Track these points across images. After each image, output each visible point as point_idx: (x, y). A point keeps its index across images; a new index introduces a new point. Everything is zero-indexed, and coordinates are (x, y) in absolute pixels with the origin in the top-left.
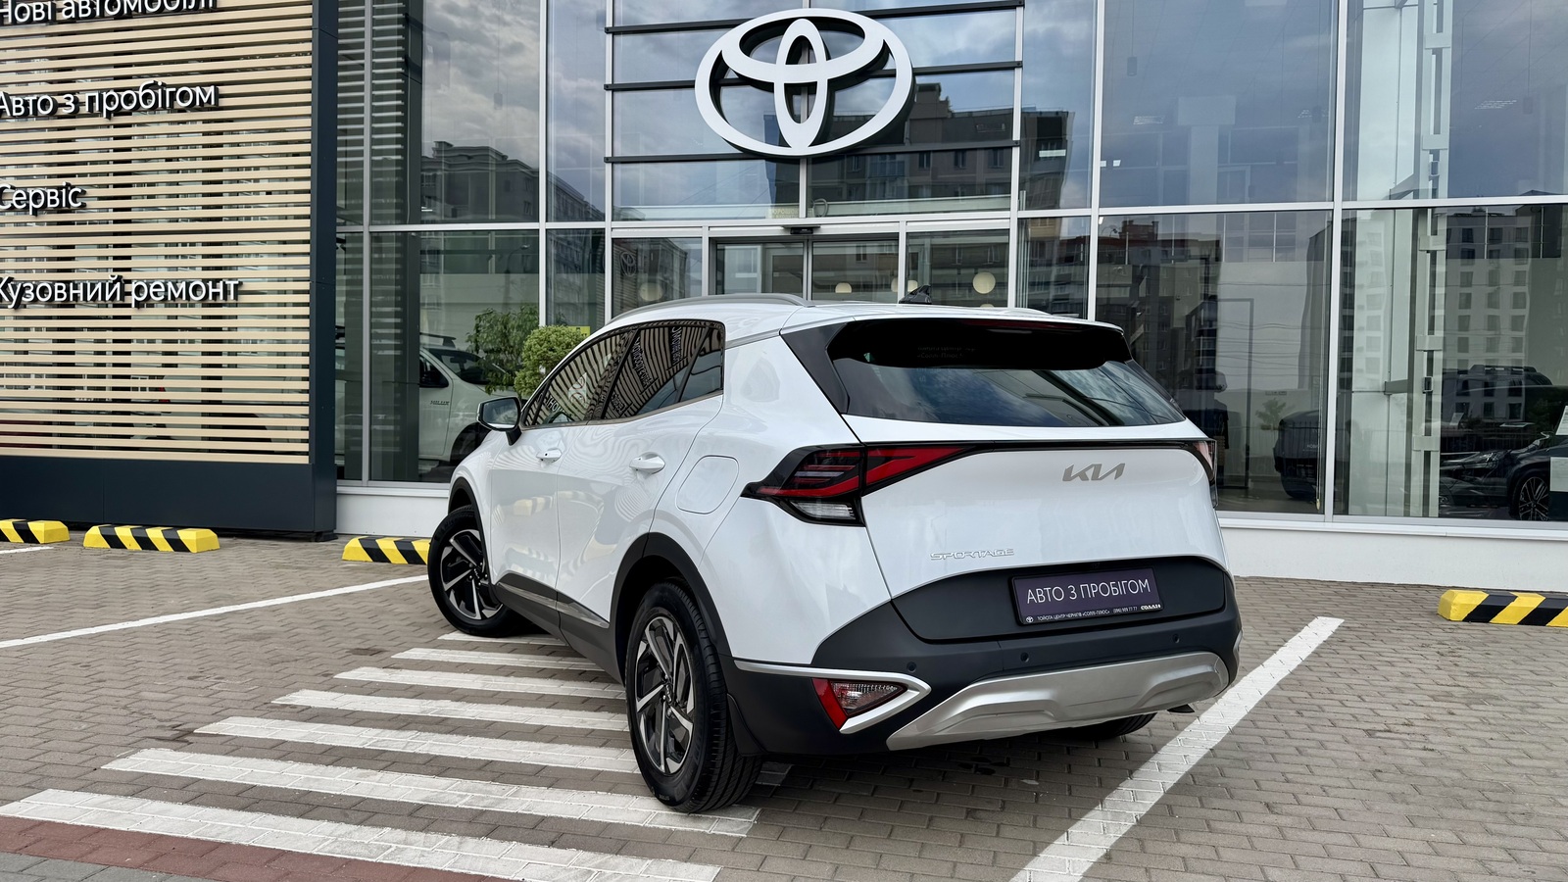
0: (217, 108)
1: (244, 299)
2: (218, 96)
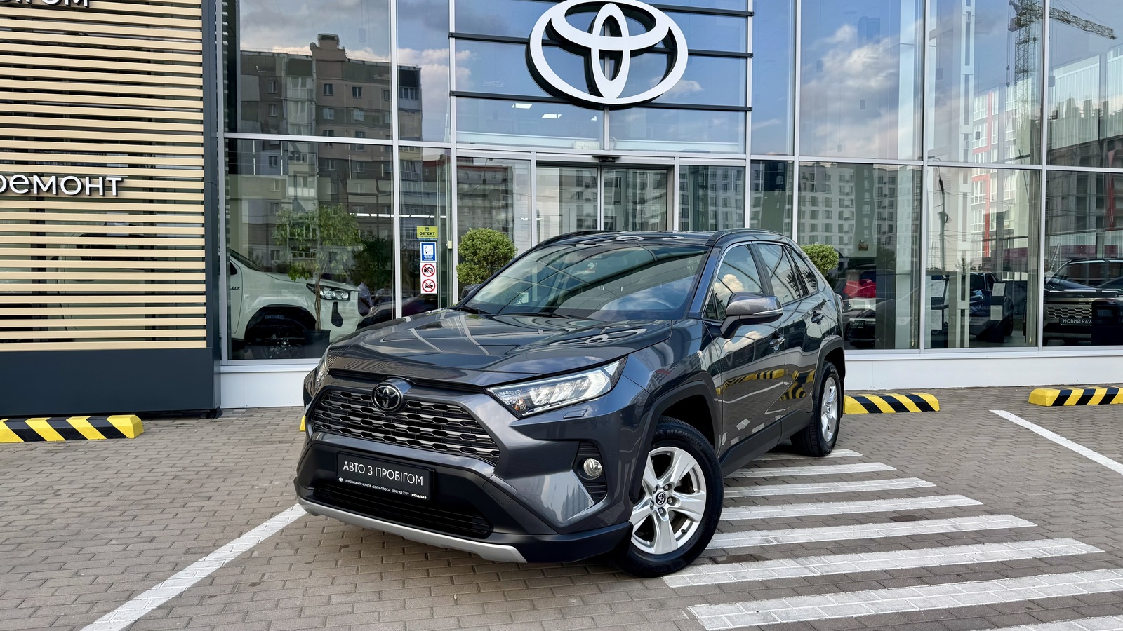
0: (88, 10)
1: (123, 195)
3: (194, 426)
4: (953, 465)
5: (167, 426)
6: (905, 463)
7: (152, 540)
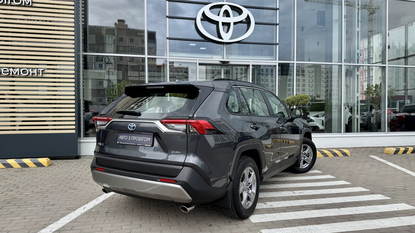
0: (32, 7)
1: (44, 75)
2: (33, 2)
3: (70, 162)
4: (357, 176)
5: (60, 162)
6: (339, 175)
7: (53, 205)
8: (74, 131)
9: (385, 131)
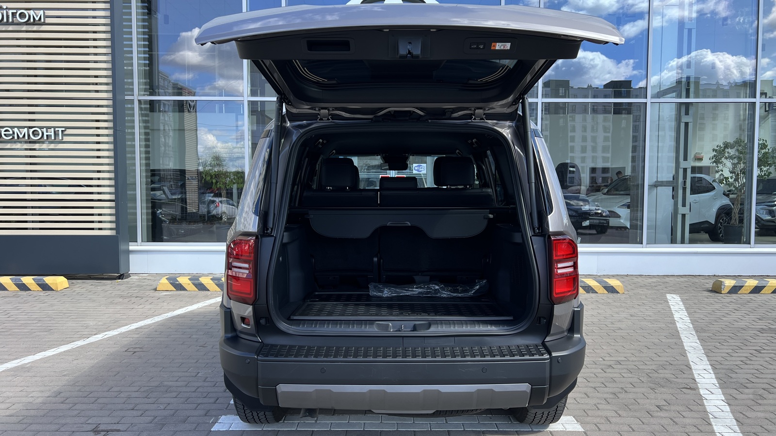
0: (44, 24)
1: (66, 139)
2: (46, 17)
5: (87, 284)
8: (113, 233)
9: (749, 244)
